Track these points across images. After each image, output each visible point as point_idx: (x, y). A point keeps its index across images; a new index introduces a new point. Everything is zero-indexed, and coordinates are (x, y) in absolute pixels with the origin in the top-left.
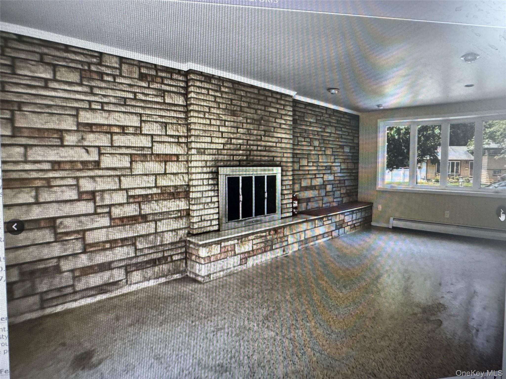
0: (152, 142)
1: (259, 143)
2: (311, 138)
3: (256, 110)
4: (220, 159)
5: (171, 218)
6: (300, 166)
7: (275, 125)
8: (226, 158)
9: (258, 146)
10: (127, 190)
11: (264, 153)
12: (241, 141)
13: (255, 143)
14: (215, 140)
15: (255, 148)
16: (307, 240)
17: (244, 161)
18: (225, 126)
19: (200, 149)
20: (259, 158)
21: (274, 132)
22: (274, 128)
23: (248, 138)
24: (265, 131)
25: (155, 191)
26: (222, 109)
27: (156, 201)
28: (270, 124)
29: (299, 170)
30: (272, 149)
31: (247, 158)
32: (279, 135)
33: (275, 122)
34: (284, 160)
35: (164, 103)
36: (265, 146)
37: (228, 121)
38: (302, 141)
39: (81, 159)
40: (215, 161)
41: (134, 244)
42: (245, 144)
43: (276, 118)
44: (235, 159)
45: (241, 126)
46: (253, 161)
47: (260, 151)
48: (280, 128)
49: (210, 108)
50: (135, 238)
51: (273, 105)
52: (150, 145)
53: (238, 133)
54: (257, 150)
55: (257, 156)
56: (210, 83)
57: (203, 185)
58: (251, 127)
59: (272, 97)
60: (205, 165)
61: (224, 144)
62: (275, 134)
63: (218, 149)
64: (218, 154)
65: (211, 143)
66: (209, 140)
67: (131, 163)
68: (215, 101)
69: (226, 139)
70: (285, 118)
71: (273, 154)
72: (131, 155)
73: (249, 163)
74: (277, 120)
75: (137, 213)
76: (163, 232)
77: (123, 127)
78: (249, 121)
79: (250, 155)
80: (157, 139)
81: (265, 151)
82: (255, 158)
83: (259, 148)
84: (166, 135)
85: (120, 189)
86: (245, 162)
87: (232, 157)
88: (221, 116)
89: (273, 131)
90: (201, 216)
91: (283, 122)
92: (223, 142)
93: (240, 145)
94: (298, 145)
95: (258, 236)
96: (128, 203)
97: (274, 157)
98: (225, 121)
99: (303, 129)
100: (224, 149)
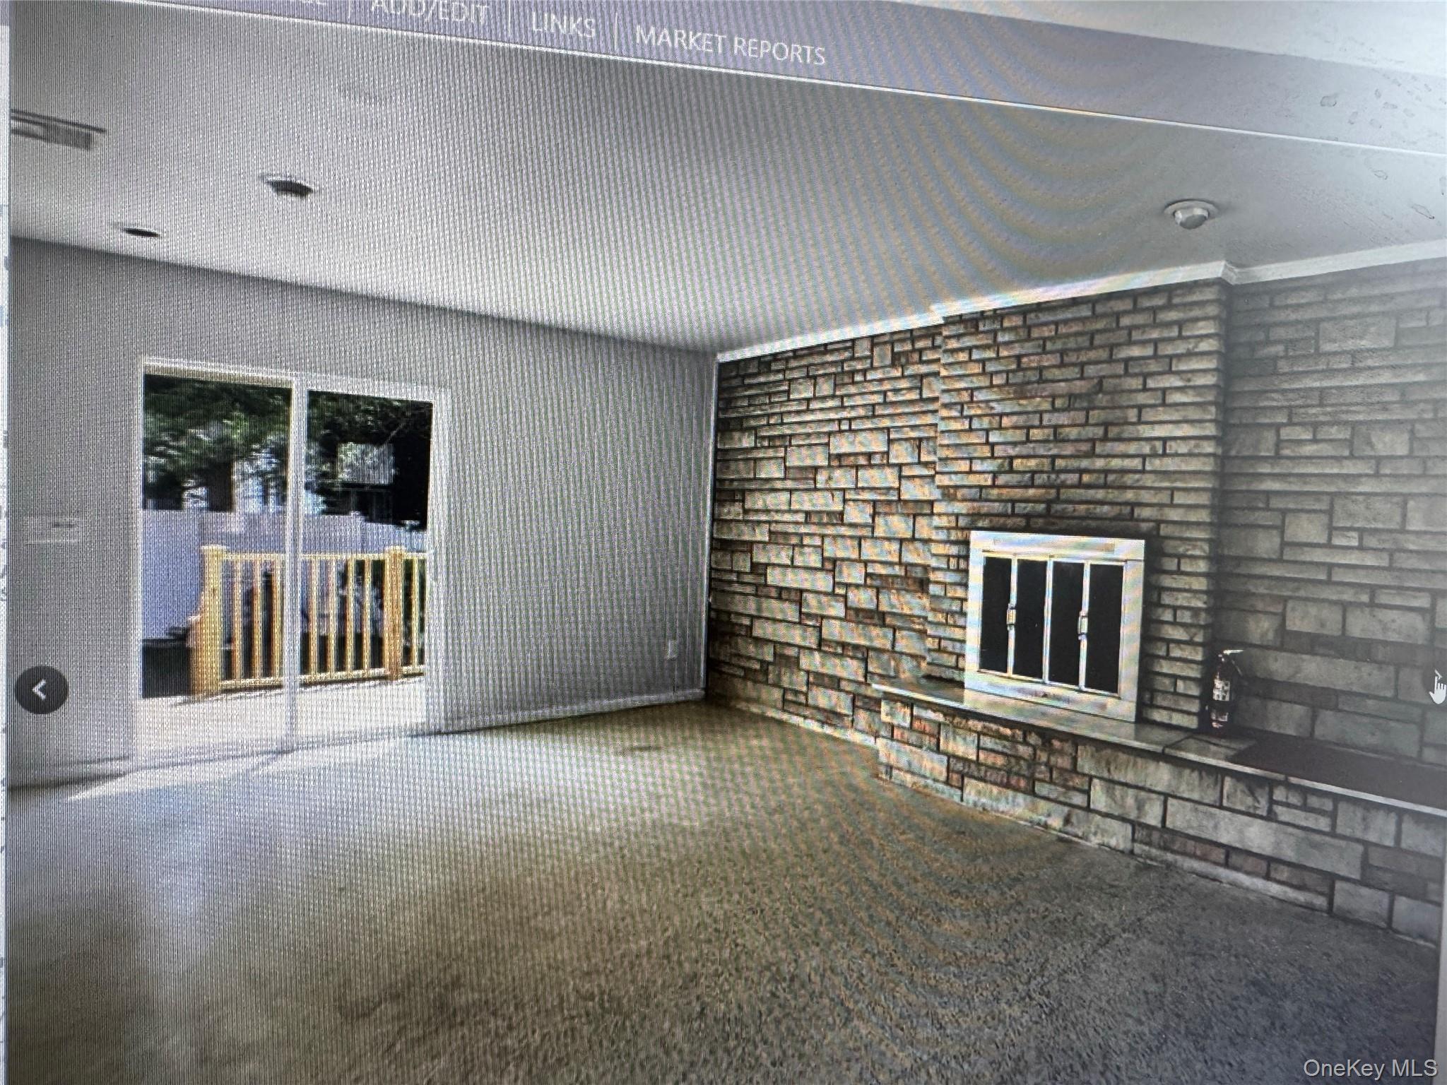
0: (900, 477)
1: (1085, 463)
2: (1354, 425)
3: (1082, 365)
4: (984, 510)
5: (914, 630)
6: (1284, 544)
7: (1142, 398)
8: (997, 507)
9: (1081, 471)
10: (866, 563)
11: (1100, 494)
12: (1032, 463)
13: (1074, 463)
14: (977, 466)
15: (1072, 478)
16: (1167, 836)
17: (1040, 516)
18: (1000, 428)
19: (948, 487)
20: (1083, 507)
21: (1140, 422)
22: (1140, 408)
23: (1054, 451)
24: (1106, 425)
25: (898, 570)
26: (998, 386)
27: (898, 590)
28: (1124, 400)
29: (1280, 560)
30: (1129, 479)
31: (1048, 509)
32: (1160, 431)
33: (1145, 389)
34: (1174, 515)
35: (922, 400)
36: (1106, 472)
37: (1007, 414)
38: (1300, 442)
39: (828, 509)
40: (972, 515)
41: (865, 660)
42: (1046, 469)
43: (1146, 376)
44: (1017, 511)
45: (1037, 423)
46: (1062, 516)
47: (1089, 486)
48: (1164, 404)
49: (972, 391)
50: (868, 649)
51: (1136, 336)
52: (896, 485)
53: (1028, 440)
54: (1080, 485)
55: (1078, 501)
56: (977, 332)
57: (948, 569)
58: (1063, 419)
59: (1136, 310)
60: (953, 524)
61: (995, 474)
62: (1140, 428)
63: (981, 487)
64: (980, 499)
65: (971, 472)
66: (964, 466)
67: (873, 517)
68: (984, 373)
69: (1000, 461)
70: (1183, 367)
71: (1130, 495)
72: (875, 503)
73: (1053, 524)
74: (1151, 383)
75: (873, 606)
76: (902, 653)
77: (869, 455)
78: (1058, 403)
79: (1057, 500)
80: (906, 472)
81: (1105, 486)
82: (1070, 507)
83: (1086, 478)
84: (920, 463)
85: (859, 561)
86: (1041, 521)
87: (1009, 505)
88: (993, 404)
89: (1134, 420)
90: (940, 639)
91: (1176, 382)
92: (991, 468)
93: (1033, 473)
94: (1278, 457)
95: (991, 729)
96: (865, 586)
97: (1134, 505)
98: (1001, 415)
99: (1306, 390)
100: (994, 486)
